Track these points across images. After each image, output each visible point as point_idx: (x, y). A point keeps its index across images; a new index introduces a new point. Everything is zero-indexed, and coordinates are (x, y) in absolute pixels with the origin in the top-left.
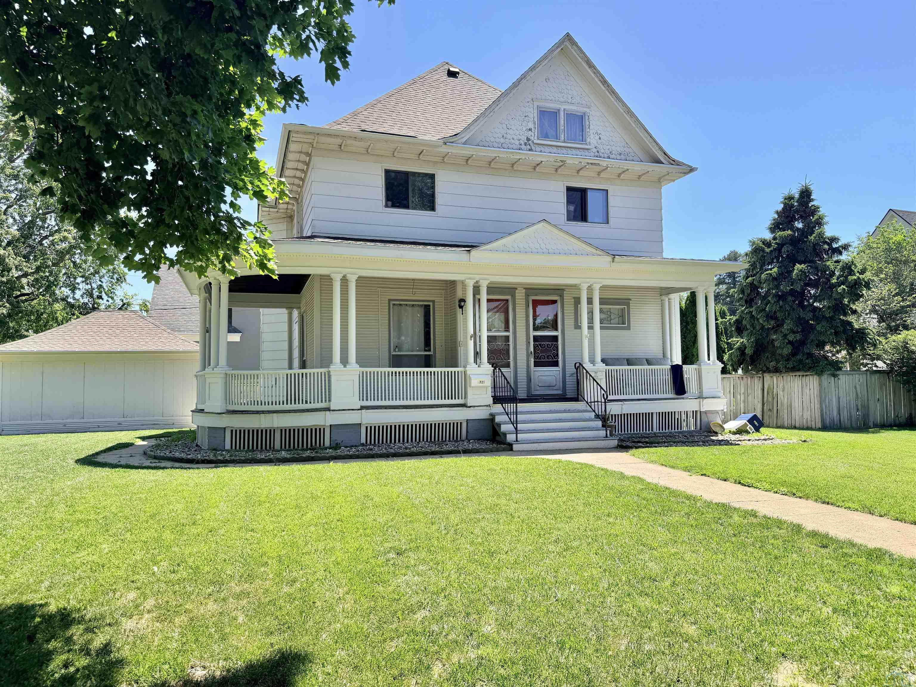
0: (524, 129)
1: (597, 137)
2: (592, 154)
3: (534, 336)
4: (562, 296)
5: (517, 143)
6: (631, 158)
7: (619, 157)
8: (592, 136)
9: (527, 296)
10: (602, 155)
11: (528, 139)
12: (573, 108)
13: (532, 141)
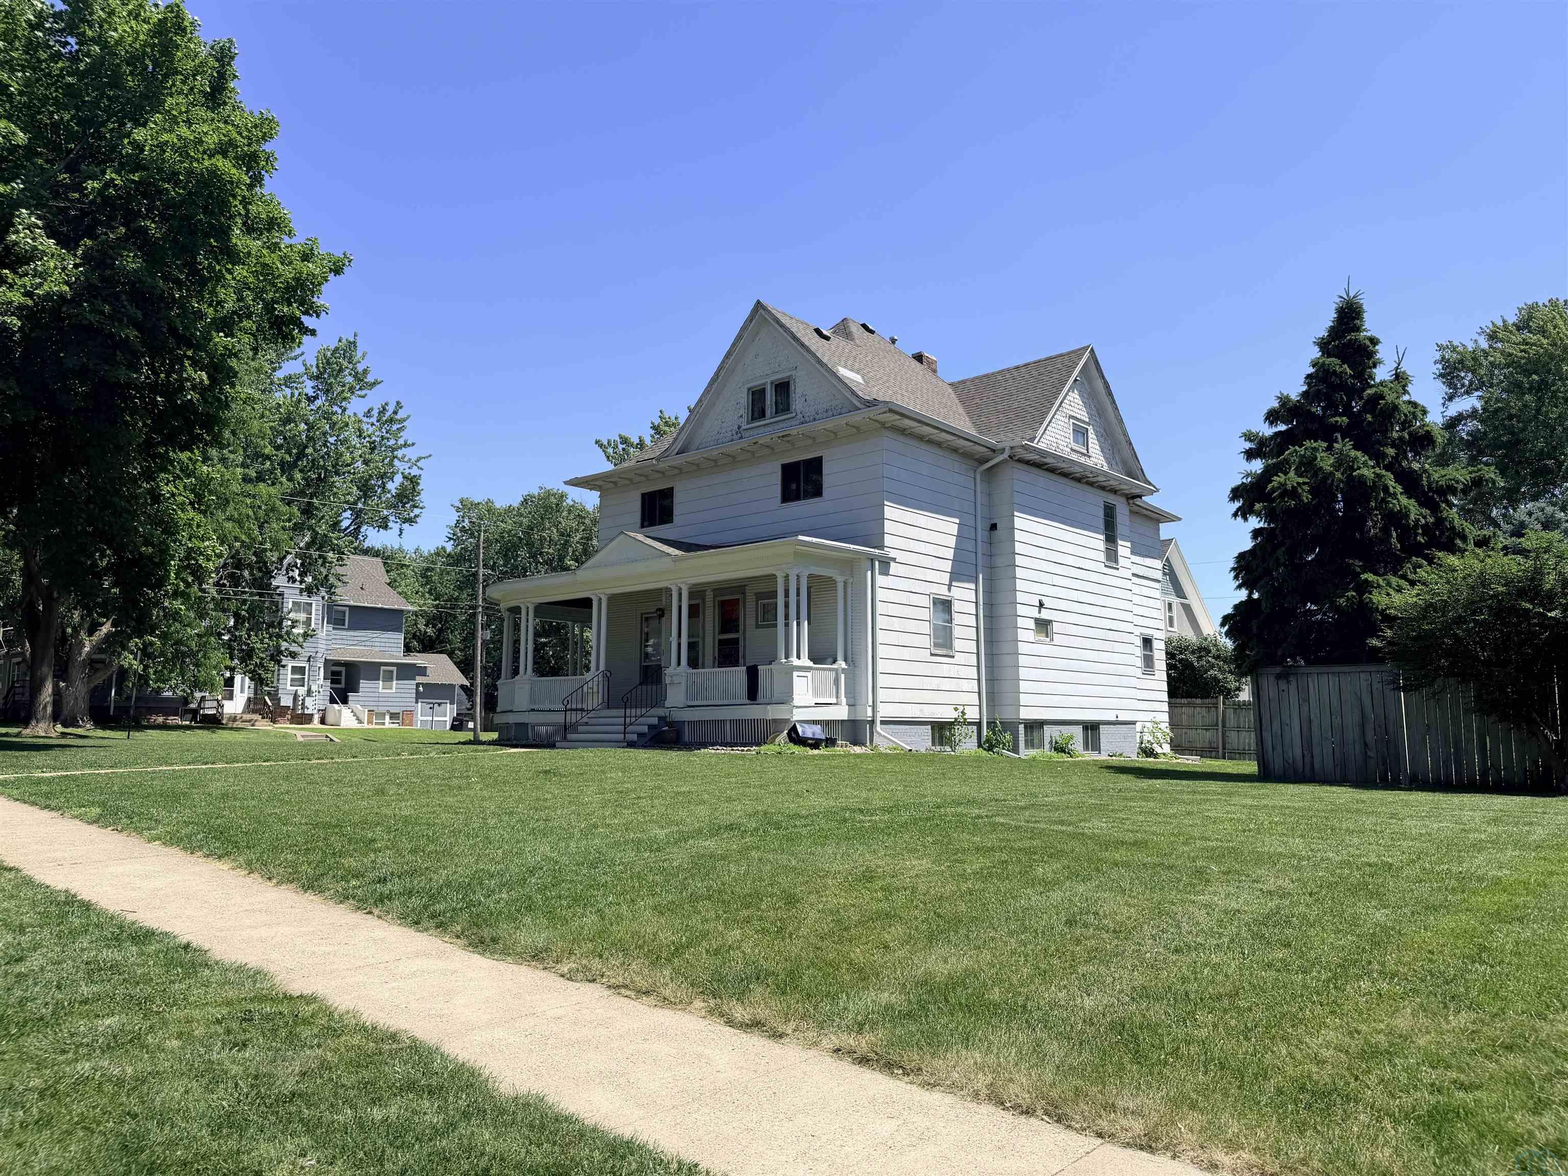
0: (736, 417)
1: (803, 400)
2: (798, 421)
3: (719, 641)
4: (744, 593)
5: (729, 434)
6: (837, 412)
7: (825, 415)
8: (798, 400)
9: (715, 596)
10: (807, 419)
11: (739, 427)
12: (779, 376)
13: (743, 427)
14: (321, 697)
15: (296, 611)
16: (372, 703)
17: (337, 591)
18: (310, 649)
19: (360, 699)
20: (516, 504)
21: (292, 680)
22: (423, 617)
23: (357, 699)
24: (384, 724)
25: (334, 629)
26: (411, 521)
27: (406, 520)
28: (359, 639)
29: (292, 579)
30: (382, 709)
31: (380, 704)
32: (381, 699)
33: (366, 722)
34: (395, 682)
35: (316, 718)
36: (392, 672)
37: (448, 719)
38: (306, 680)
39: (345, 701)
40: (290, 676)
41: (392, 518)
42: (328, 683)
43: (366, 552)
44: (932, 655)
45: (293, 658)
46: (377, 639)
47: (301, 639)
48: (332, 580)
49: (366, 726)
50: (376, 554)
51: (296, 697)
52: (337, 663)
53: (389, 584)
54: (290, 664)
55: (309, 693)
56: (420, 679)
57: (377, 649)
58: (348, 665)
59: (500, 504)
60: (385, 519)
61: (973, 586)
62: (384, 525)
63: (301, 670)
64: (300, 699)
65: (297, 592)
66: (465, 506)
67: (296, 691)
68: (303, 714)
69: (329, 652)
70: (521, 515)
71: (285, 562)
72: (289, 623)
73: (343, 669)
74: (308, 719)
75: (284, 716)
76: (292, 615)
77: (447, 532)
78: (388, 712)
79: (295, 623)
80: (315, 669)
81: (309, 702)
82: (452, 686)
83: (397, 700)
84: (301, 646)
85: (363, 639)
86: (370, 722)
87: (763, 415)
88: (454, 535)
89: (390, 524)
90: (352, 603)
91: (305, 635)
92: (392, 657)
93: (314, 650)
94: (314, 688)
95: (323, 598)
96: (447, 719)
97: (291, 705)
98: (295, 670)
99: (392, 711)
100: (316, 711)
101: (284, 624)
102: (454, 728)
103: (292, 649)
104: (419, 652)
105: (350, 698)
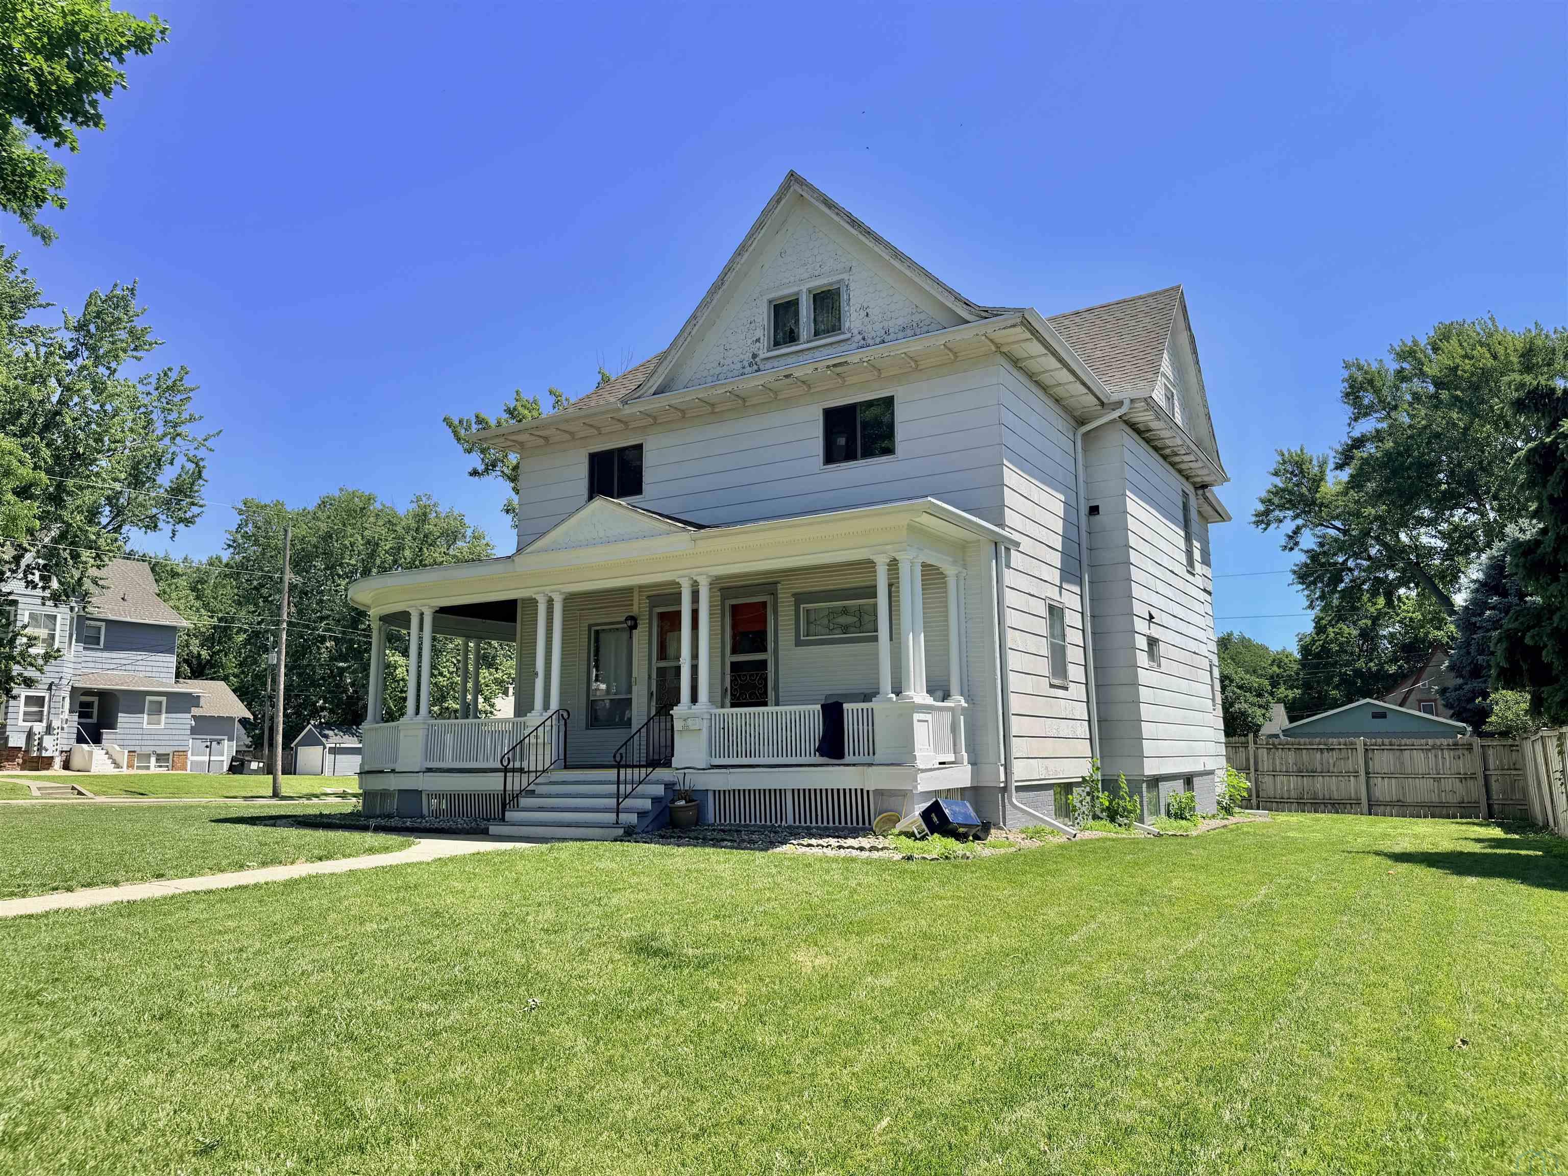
0: (749, 341)
1: (863, 314)
2: (855, 345)
3: (732, 663)
4: (774, 594)
5: (739, 366)
6: (925, 329)
7: (901, 335)
8: (854, 315)
10: (870, 342)
11: (755, 356)
12: (821, 283)
13: (762, 356)
14: (65, 736)
15: (35, 627)
16: (134, 743)
17: (93, 600)
18: (52, 675)
19: (118, 737)
20: (311, 507)
21: (25, 714)
22: (196, 637)
23: (113, 736)
24: (148, 768)
25: (84, 648)
26: (188, 522)
27: (181, 520)
28: (118, 661)
29: (31, 584)
30: (146, 750)
31: (143, 743)
32: (145, 737)
33: (125, 766)
34: (164, 716)
35: (58, 762)
36: (161, 703)
37: (226, 760)
38: (45, 713)
39: (97, 740)
40: (22, 709)
41: (162, 517)
42: (75, 717)
43: (129, 556)
44: (1052, 686)
45: (29, 686)
46: (141, 663)
47: (40, 662)
48: (87, 584)
49: (125, 771)
50: (143, 559)
51: (30, 735)
52: (88, 692)
53: (158, 595)
54: (23, 692)
55: (49, 730)
56: (195, 711)
57: (141, 675)
58: (103, 695)
59: (293, 506)
60: (153, 518)
61: (1077, 589)
62: (152, 525)
63: (40, 701)
64: (36, 737)
65: (39, 601)
66: (249, 509)
67: (31, 728)
68: (40, 757)
69: (78, 678)
70: (318, 519)
71: (24, 563)
72: (25, 640)
73: (95, 699)
74: (47, 763)
75: (13, 761)
76: (29, 631)
77: (226, 538)
78: (154, 752)
79: (32, 641)
80: (57, 699)
81: (48, 741)
82: (231, 719)
83: (167, 737)
84: (41, 671)
85: (123, 662)
86: (130, 766)
87: (792, 337)
88: (234, 541)
89: (161, 525)
90: (111, 617)
91: (47, 657)
92: (162, 684)
93: (57, 675)
94: (56, 724)
95: (72, 609)
96: (224, 758)
97: (23, 745)
98: (29, 700)
99: (158, 752)
100: (57, 753)
101: (18, 642)
102: (232, 770)
103: (26, 674)
104: (190, 678)
105: (104, 736)
